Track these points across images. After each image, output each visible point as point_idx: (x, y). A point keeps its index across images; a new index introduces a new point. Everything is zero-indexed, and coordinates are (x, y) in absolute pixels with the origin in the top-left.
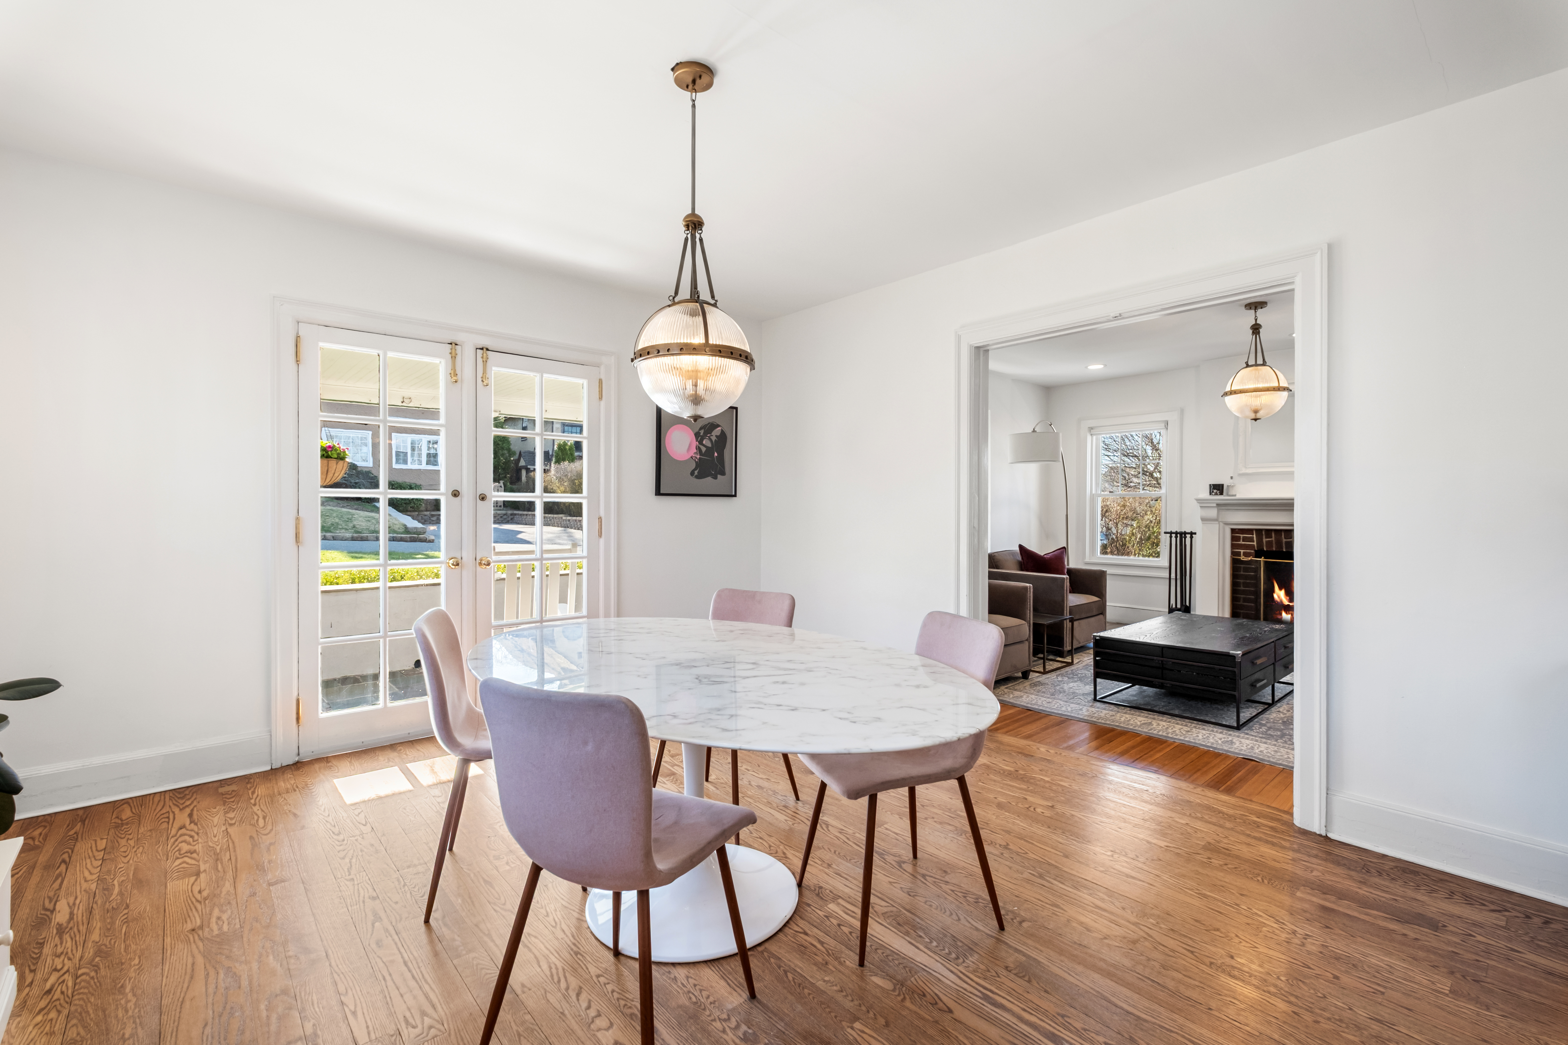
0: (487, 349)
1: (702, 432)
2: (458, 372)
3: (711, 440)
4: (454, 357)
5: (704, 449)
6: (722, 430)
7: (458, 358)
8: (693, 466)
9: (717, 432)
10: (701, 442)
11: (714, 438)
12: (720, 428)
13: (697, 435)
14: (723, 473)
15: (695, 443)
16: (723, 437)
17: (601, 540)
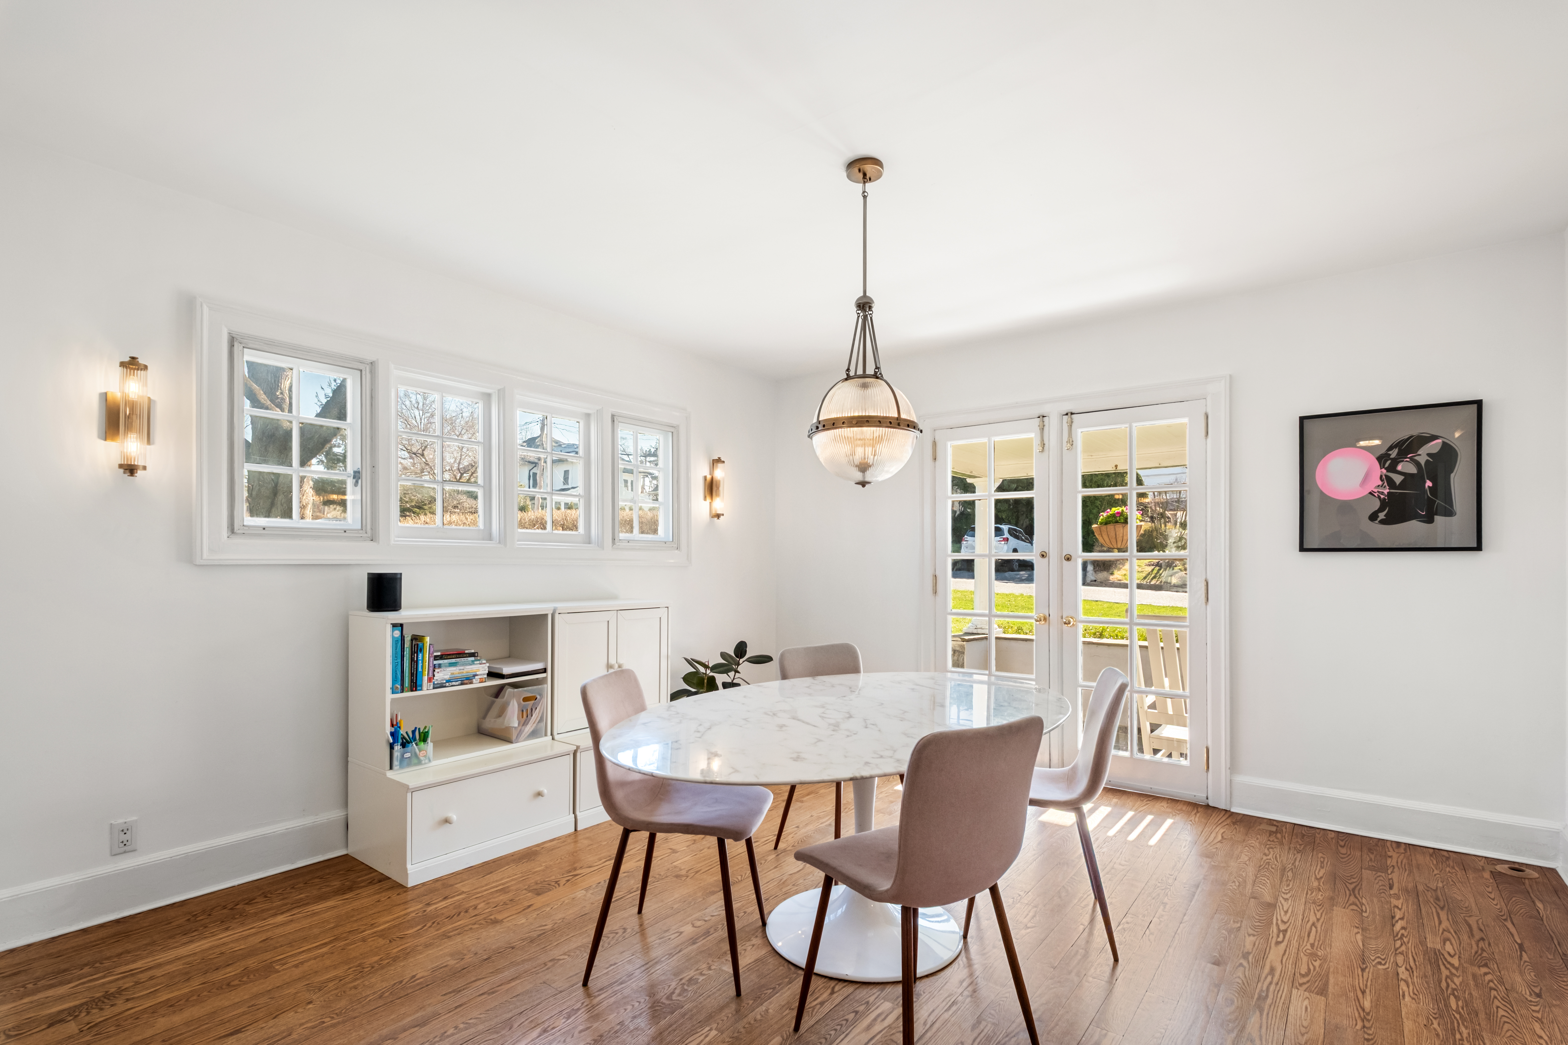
0: (1072, 414)
1: (1394, 453)
2: (1046, 442)
3: (1418, 464)
5: (1398, 479)
6: (1444, 443)
7: (1046, 429)
8: (1377, 505)
9: (1434, 446)
10: (1392, 469)
11: (1422, 459)
12: (1439, 441)
13: (1382, 459)
14: (1449, 512)
15: (1378, 471)
16: (1447, 456)
17: (1208, 607)
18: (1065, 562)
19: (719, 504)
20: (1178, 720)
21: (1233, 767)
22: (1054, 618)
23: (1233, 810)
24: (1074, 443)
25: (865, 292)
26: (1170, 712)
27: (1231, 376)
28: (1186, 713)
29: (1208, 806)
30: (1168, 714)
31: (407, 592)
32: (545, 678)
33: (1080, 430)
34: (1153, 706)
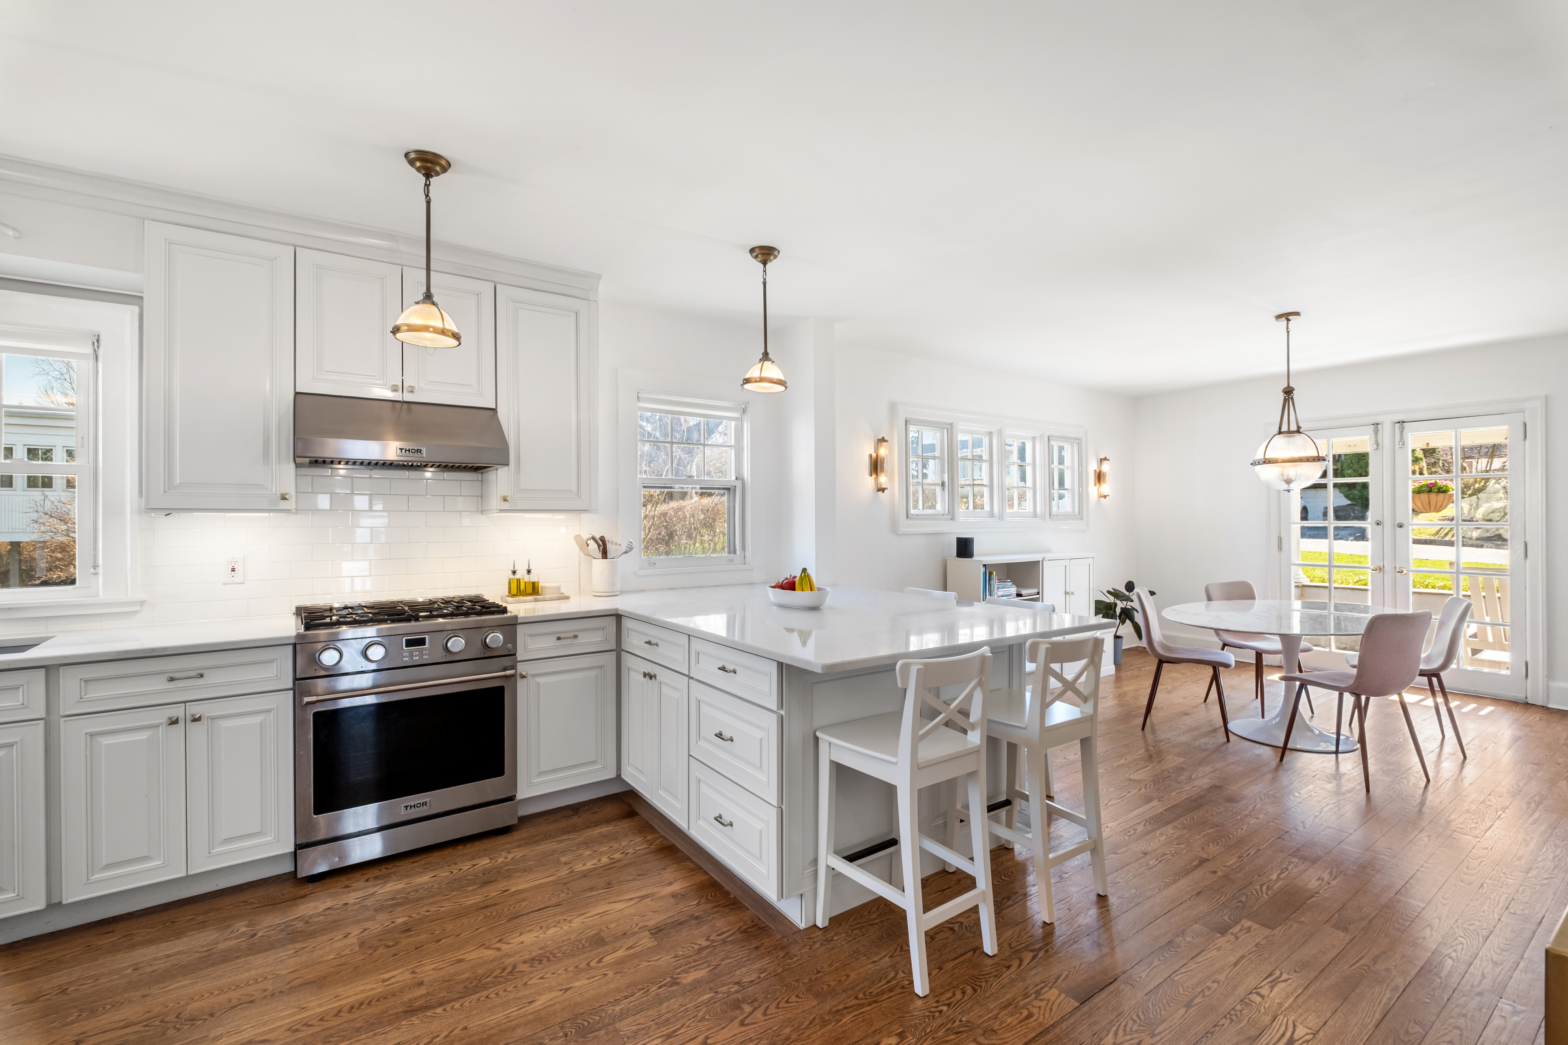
0: (1403, 422)
2: (1380, 442)
4: (1376, 432)
7: (1380, 433)
17: (1528, 562)
18: (1398, 529)
19: (1105, 488)
20: (1498, 646)
21: (1550, 674)
22: (1388, 566)
23: (1549, 706)
24: (1406, 443)
25: (1289, 384)
26: (1491, 640)
27: (1546, 396)
28: (1506, 641)
29: (1527, 703)
30: (1488, 641)
31: (977, 548)
32: (1039, 598)
33: (1410, 434)
34: (1474, 636)
